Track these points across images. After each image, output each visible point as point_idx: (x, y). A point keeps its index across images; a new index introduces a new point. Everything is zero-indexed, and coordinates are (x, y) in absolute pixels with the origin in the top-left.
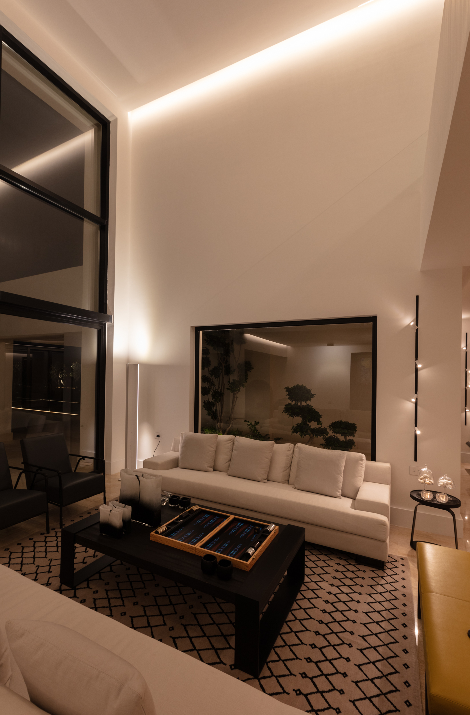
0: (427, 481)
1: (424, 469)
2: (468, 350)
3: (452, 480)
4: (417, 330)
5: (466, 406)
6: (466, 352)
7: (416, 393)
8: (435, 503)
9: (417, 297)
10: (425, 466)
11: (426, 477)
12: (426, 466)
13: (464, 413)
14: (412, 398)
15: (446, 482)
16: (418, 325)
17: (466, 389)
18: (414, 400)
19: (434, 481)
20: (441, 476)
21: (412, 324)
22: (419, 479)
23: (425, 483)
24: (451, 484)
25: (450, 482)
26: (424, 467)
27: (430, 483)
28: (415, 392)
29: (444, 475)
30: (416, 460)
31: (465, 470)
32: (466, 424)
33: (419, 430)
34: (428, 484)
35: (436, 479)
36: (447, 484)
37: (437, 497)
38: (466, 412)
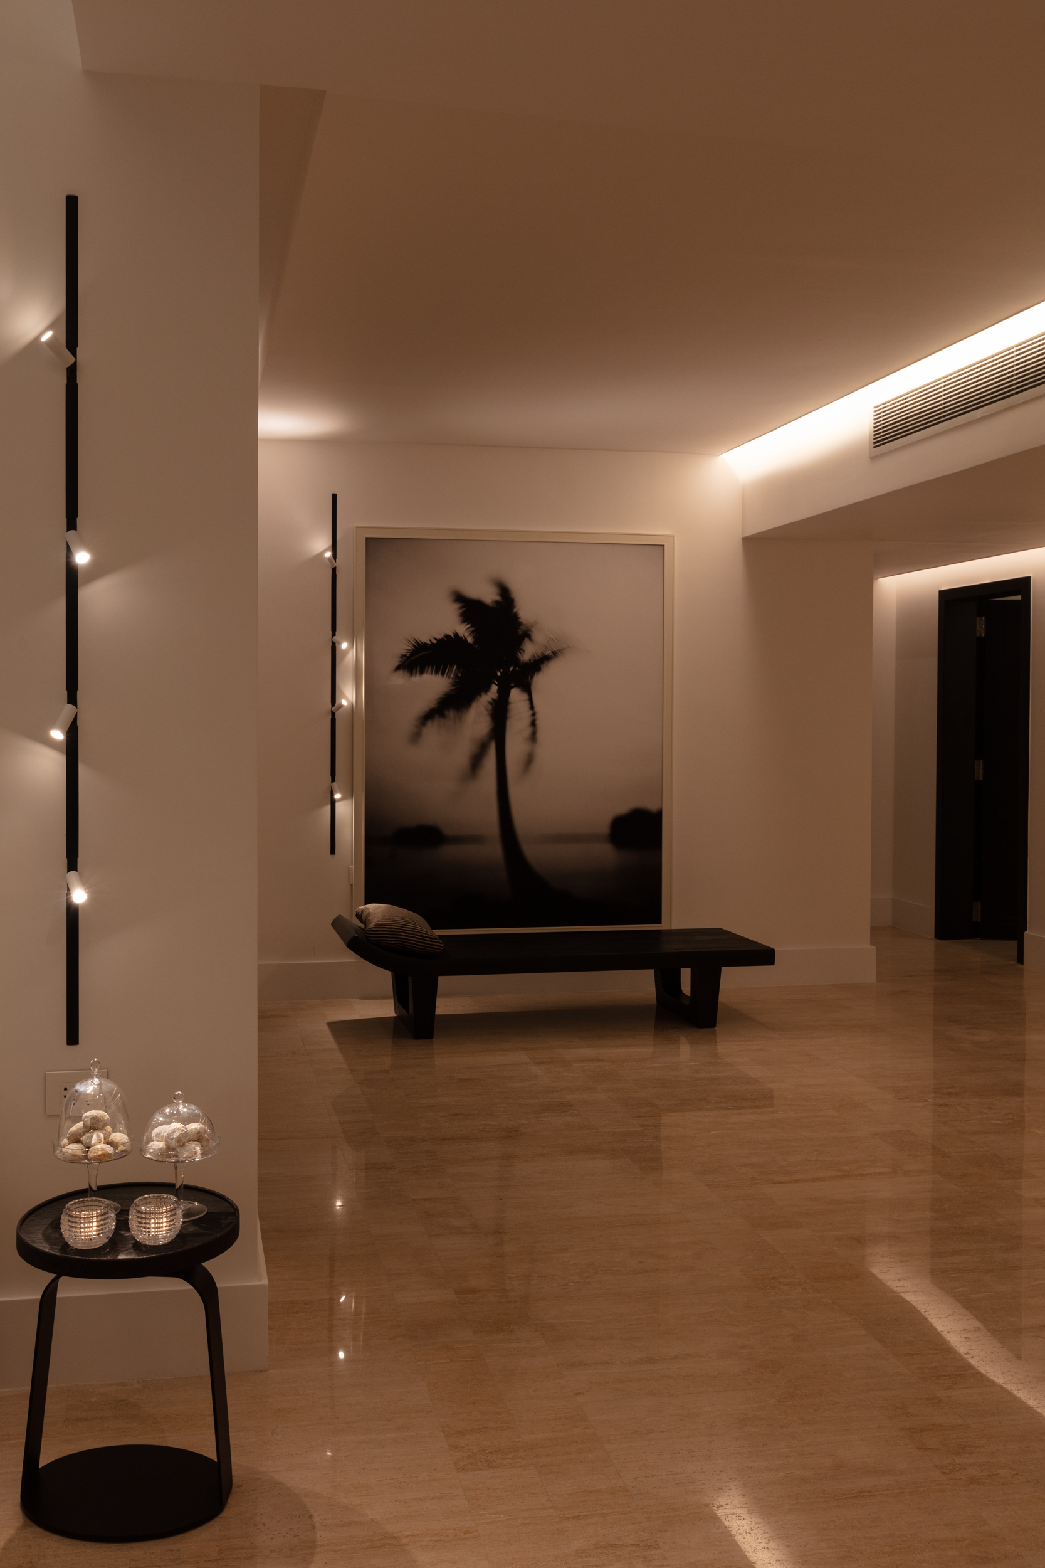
0: (98, 1145)
1: (89, 1088)
2: (339, 563)
3: (205, 1115)
4: (72, 372)
5: (333, 780)
6: (334, 570)
7: (72, 699)
8: (121, 1257)
9: (72, 203)
10: (92, 1065)
11: (95, 1125)
12: (95, 1065)
13: (329, 807)
14: (52, 726)
15: (176, 1135)
16: (79, 350)
17: (333, 714)
18: (58, 735)
19: (128, 1136)
20: (158, 1107)
21: (47, 336)
22: (65, 1141)
23: (86, 1157)
24: (199, 1138)
25: (194, 1126)
26: (86, 1077)
27: (109, 1149)
28: (64, 693)
29: (170, 1100)
30: (73, 1038)
31: (326, 1028)
32: (333, 852)
33: (85, 884)
34: (103, 1158)
35: (139, 1129)
36: (183, 1140)
37: (133, 1223)
38: (333, 803)
